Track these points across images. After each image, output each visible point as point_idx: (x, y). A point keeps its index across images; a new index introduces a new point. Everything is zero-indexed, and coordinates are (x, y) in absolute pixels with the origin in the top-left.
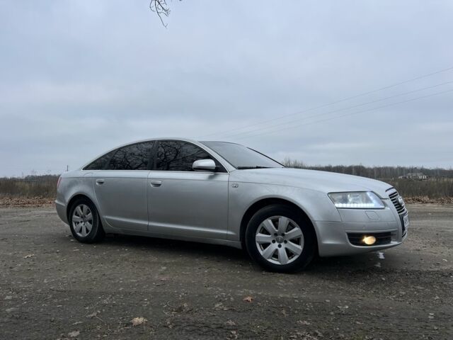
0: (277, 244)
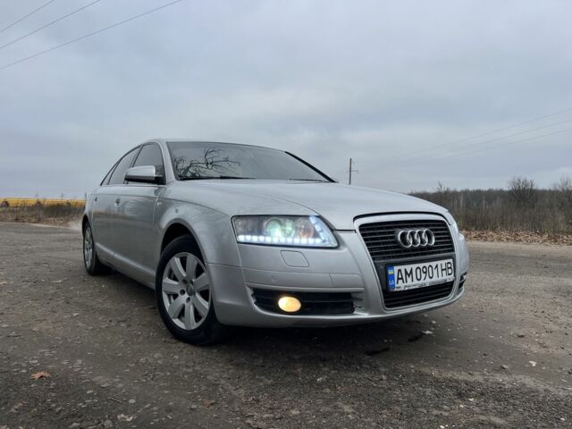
0: (186, 296)
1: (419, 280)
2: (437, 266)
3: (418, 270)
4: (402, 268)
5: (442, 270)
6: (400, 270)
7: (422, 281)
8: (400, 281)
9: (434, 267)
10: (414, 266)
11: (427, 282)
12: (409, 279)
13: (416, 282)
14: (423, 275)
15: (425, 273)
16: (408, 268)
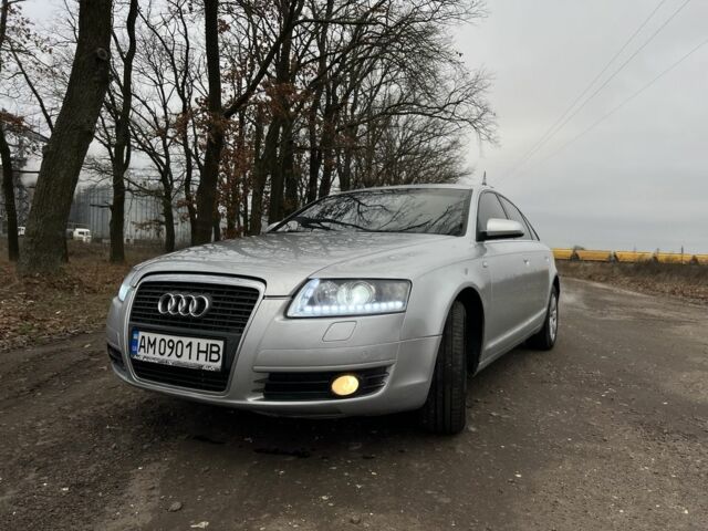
1: (161, 354)
2: (190, 344)
3: (163, 343)
4: (146, 335)
5: (199, 351)
6: (143, 337)
7: (165, 357)
8: (142, 350)
9: (185, 344)
10: (159, 337)
11: (172, 360)
12: (151, 350)
13: (157, 355)
14: (168, 351)
15: (172, 348)
16: (152, 336)
